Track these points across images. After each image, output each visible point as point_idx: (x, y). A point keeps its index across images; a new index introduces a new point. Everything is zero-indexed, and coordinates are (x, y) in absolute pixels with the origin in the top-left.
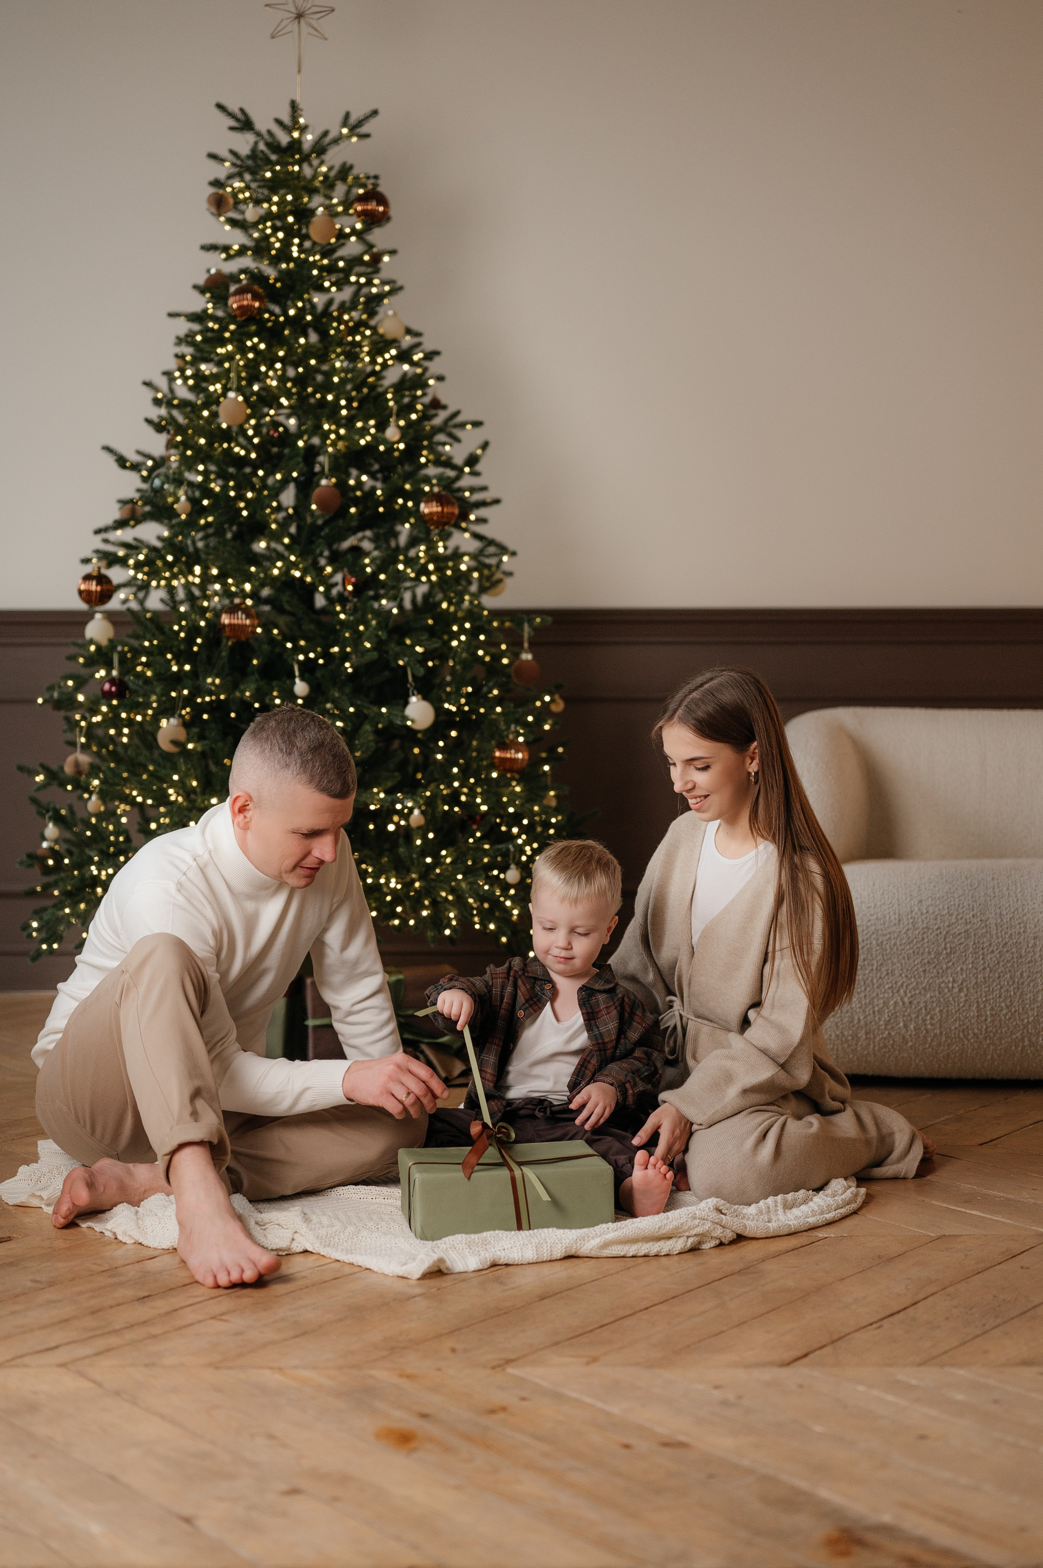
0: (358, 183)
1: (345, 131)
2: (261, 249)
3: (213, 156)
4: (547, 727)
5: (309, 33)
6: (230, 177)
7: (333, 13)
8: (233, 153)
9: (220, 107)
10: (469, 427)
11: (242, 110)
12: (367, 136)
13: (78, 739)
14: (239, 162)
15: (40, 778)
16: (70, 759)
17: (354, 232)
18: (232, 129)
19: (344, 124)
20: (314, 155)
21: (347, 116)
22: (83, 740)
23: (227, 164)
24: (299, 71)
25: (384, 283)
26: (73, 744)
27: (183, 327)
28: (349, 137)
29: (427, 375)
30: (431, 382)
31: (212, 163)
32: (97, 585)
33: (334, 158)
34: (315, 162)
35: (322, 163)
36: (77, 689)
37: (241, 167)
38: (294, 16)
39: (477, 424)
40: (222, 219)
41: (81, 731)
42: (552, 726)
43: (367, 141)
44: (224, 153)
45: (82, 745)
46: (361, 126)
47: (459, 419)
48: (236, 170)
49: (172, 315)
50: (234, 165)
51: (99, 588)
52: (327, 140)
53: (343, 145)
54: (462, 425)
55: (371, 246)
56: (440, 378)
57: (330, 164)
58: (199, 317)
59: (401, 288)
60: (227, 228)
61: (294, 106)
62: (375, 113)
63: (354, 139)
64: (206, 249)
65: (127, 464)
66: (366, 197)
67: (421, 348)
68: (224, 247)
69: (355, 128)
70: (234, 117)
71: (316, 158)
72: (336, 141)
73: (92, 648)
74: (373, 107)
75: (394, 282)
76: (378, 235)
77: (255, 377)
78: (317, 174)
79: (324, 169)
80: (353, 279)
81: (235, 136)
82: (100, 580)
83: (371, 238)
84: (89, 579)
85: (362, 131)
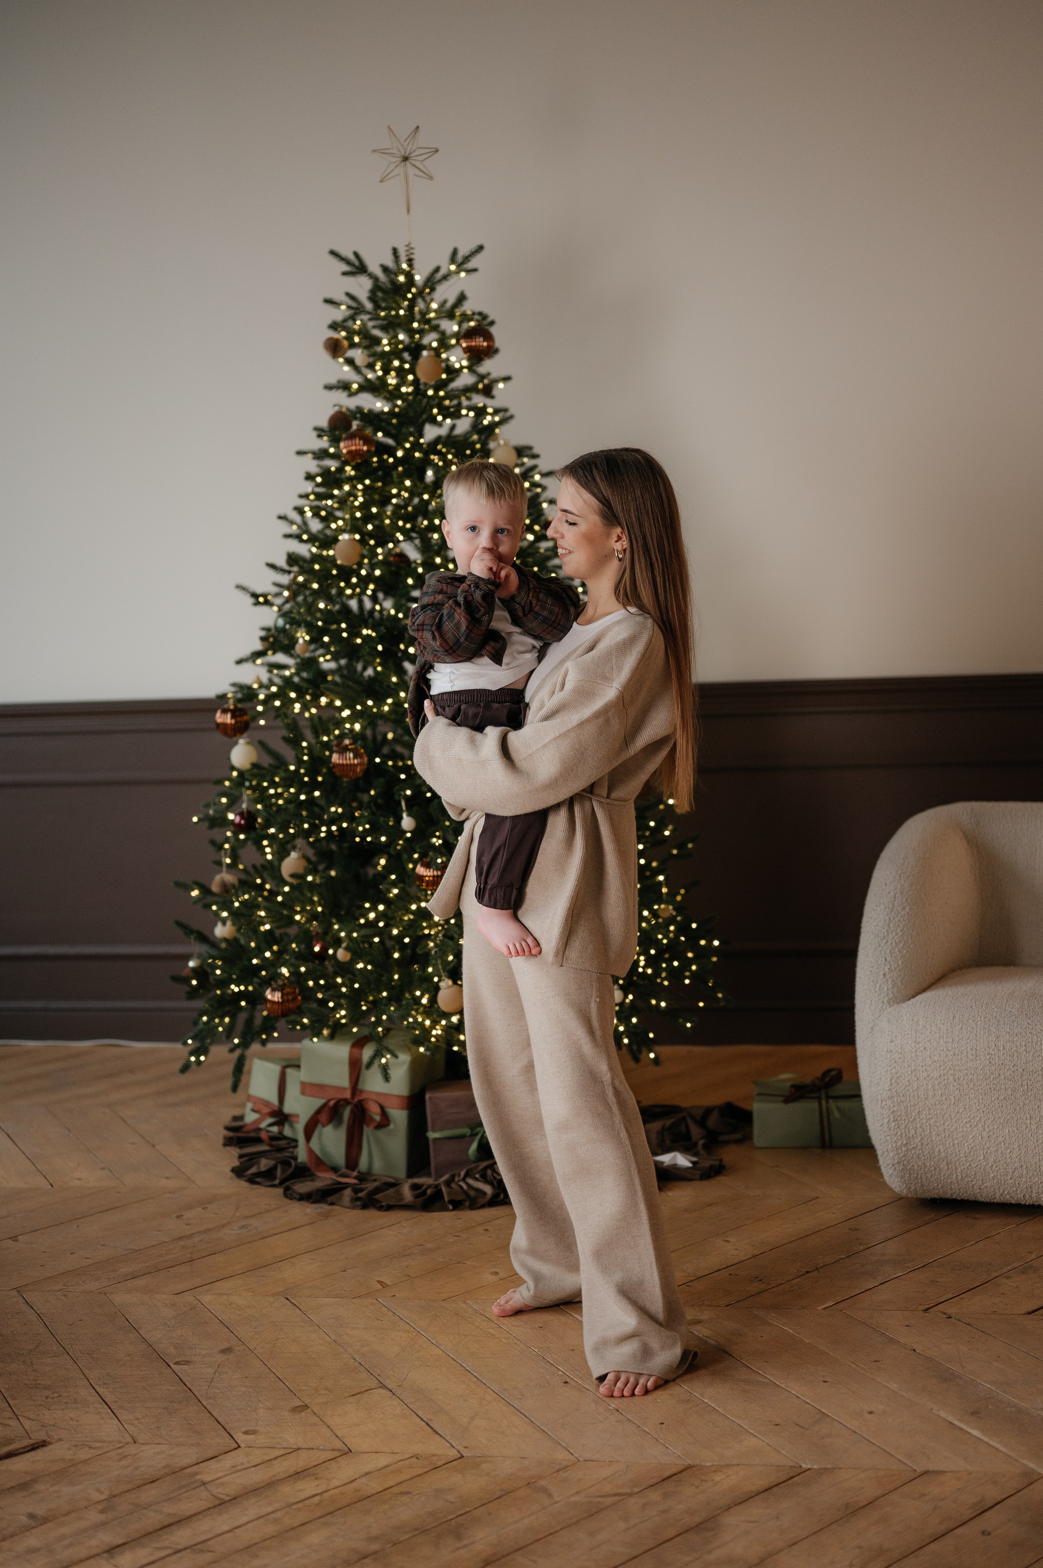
0: (465, 318)
1: (453, 267)
2: (376, 388)
3: (329, 301)
4: (667, 833)
5: (415, 175)
6: (345, 321)
7: (438, 153)
8: (348, 295)
9: (333, 253)
11: (356, 254)
12: (475, 270)
13: (223, 860)
14: (354, 305)
15: (195, 893)
16: (218, 878)
17: (462, 367)
18: (345, 274)
19: (453, 260)
20: (427, 290)
21: (455, 252)
22: (228, 861)
23: (343, 307)
24: (408, 211)
25: (496, 412)
26: (219, 863)
27: (311, 465)
28: (457, 272)
29: (541, 497)
30: (545, 505)
31: (329, 308)
32: (232, 718)
33: (446, 293)
34: (428, 298)
35: (432, 300)
36: (229, 807)
37: (356, 309)
38: (401, 159)
40: (341, 360)
41: (226, 853)
42: (671, 832)
43: (474, 275)
44: (340, 297)
45: (228, 865)
46: (469, 261)
48: (351, 312)
49: (300, 453)
50: (349, 307)
51: (233, 721)
52: (439, 275)
53: (452, 280)
55: (482, 377)
56: (552, 502)
57: (441, 299)
58: (321, 454)
59: (512, 417)
60: (346, 368)
61: (395, 251)
62: (480, 248)
63: (463, 274)
64: (329, 387)
65: (261, 599)
66: (470, 334)
67: (537, 470)
68: (345, 386)
69: (462, 263)
70: (348, 262)
71: (429, 294)
72: (445, 277)
73: (235, 774)
74: (479, 243)
75: (506, 410)
76: (487, 366)
77: (368, 517)
78: (429, 310)
79: (434, 306)
80: (464, 412)
81: (350, 280)
82: (235, 713)
83: (483, 369)
84: (225, 711)
85: (470, 265)
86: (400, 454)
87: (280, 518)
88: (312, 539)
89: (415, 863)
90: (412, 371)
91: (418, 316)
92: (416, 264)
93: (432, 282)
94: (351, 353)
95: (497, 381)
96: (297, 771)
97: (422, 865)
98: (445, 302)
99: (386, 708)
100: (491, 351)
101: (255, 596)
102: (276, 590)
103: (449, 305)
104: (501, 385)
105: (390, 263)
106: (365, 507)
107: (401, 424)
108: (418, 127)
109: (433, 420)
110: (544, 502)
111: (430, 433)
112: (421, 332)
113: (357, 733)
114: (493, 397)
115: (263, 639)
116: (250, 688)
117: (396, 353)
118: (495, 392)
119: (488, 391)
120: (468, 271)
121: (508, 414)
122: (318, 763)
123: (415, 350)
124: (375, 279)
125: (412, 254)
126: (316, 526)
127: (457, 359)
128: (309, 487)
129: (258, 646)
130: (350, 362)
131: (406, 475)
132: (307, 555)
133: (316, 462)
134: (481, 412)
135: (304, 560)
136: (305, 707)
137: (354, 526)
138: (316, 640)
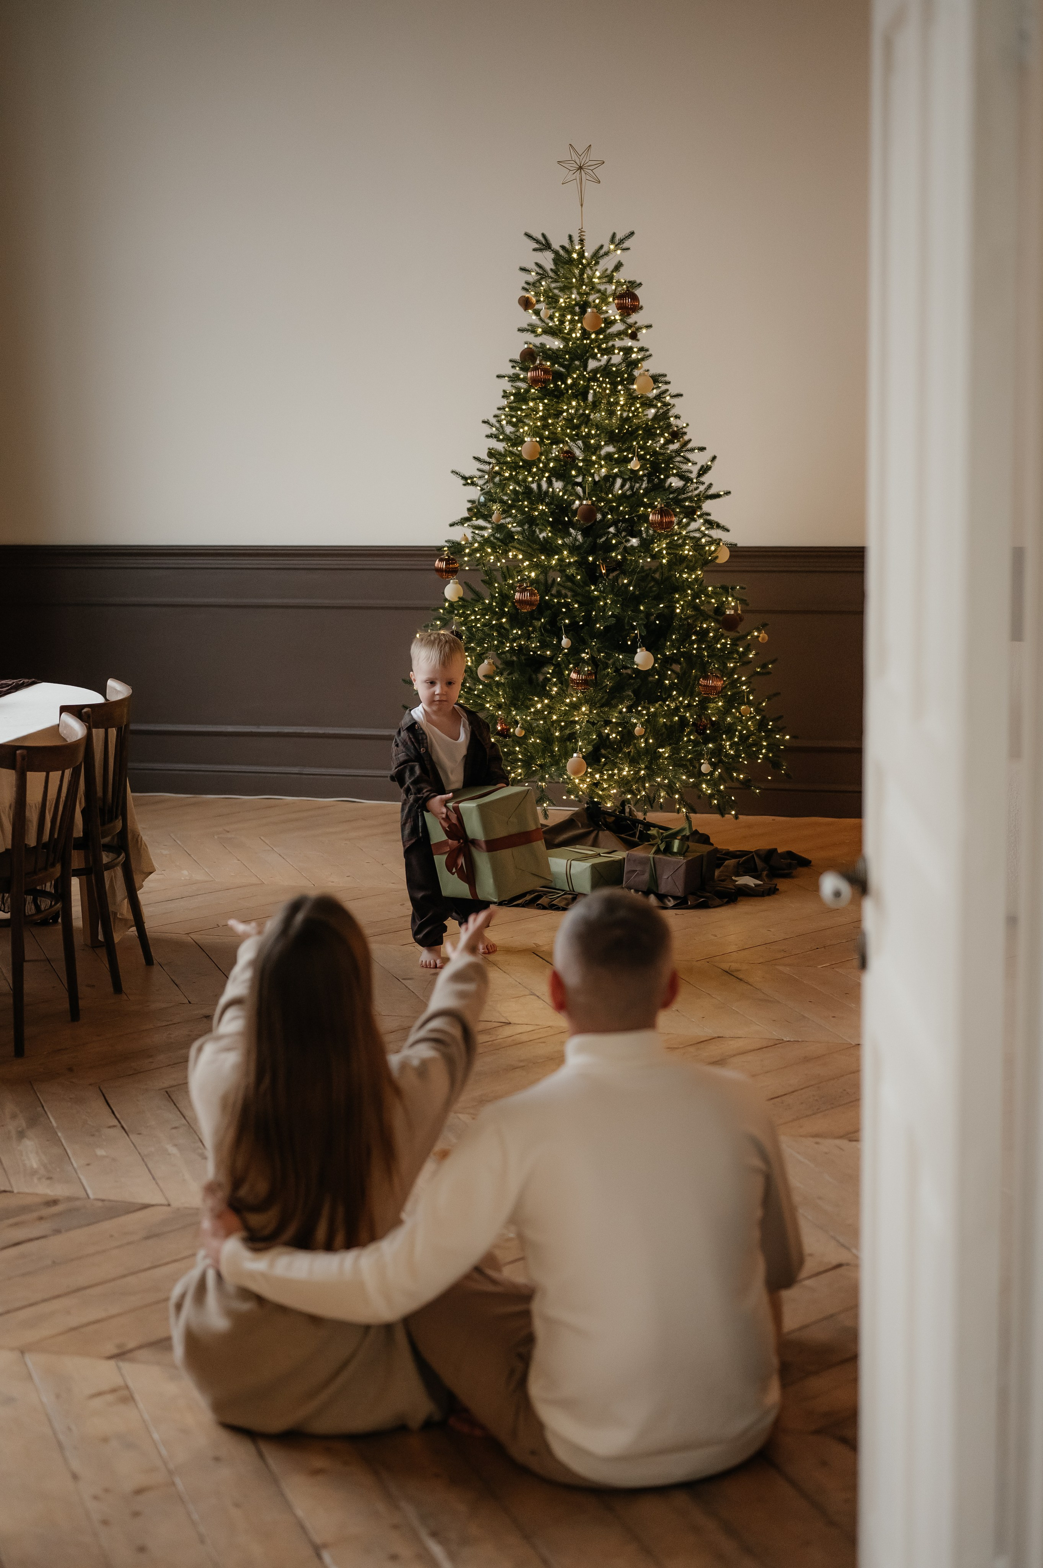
0: (619, 283)
1: (612, 247)
2: (554, 332)
3: (523, 269)
4: (751, 656)
5: (587, 180)
6: (534, 283)
7: (604, 164)
8: (537, 264)
9: (528, 235)
10: (696, 451)
11: (544, 235)
12: (628, 249)
14: (541, 272)
17: (616, 319)
18: (534, 250)
19: (612, 241)
20: (593, 262)
21: (614, 235)
23: (533, 274)
24: (581, 205)
25: (640, 351)
27: (507, 386)
28: (615, 250)
29: (671, 414)
31: (523, 274)
32: (446, 564)
33: (607, 264)
34: (594, 268)
35: (596, 270)
37: (542, 275)
38: (577, 168)
39: (702, 449)
40: (530, 311)
42: (755, 655)
43: (627, 252)
44: (531, 266)
46: (623, 243)
47: (690, 446)
48: (539, 277)
49: (499, 376)
50: (537, 273)
51: (447, 567)
52: (602, 252)
53: (611, 256)
54: (692, 450)
55: (630, 326)
56: (677, 417)
57: (604, 268)
58: (514, 378)
59: (650, 355)
60: (534, 317)
61: (570, 237)
62: (632, 233)
63: (619, 252)
64: (521, 330)
65: (469, 481)
66: (621, 297)
67: (668, 393)
68: (532, 329)
69: (619, 244)
70: (538, 242)
71: (595, 264)
72: (607, 254)
73: (447, 604)
74: (631, 230)
75: (647, 350)
76: (633, 318)
77: (545, 426)
78: (593, 276)
79: (598, 274)
80: (616, 351)
81: (539, 254)
82: (448, 561)
83: (630, 320)
84: (441, 560)
85: (625, 245)
86: (569, 381)
87: (484, 422)
88: (507, 439)
89: (570, 671)
90: (580, 321)
91: (586, 280)
92: (586, 243)
93: (597, 256)
94: (537, 307)
95: (639, 329)
96: (490, 604)
97: (574, 672)
98: (607, 270)
99: (554, 562)
100: (636, 308)
101: (465, 478)
102: (480, 474)
103: (609, 272)
104: (644, 331)
105: (567, 244)
106: (544, 418)
107: (572, 360)
108: (590, 145)
109: (594, 357)
110: (672, 417)
111: (592, 364)
112: (588, 294)
113: (533, 579)
114: (638, 340)
115: (469, 510)
116: (459, 544)
117: (569, 309)
118: (639, 336)
119: (634, 336)
120: (623, 250)
121: (648, 353)
122: (505, 598)
123: (584, 306)
124: (556, 253)
125: (583, 235)
126: (509, 429)
127: (612, 311)
128: (505, 402)
129: (466, 515)
130: (537, 313)
131: (575, 396)
132: (502, 450)
133: (510, 384)
134: (628, 351)
135: (500, 454)
136: (498, 559)
137: (535, 432)
138: (506, 512)
